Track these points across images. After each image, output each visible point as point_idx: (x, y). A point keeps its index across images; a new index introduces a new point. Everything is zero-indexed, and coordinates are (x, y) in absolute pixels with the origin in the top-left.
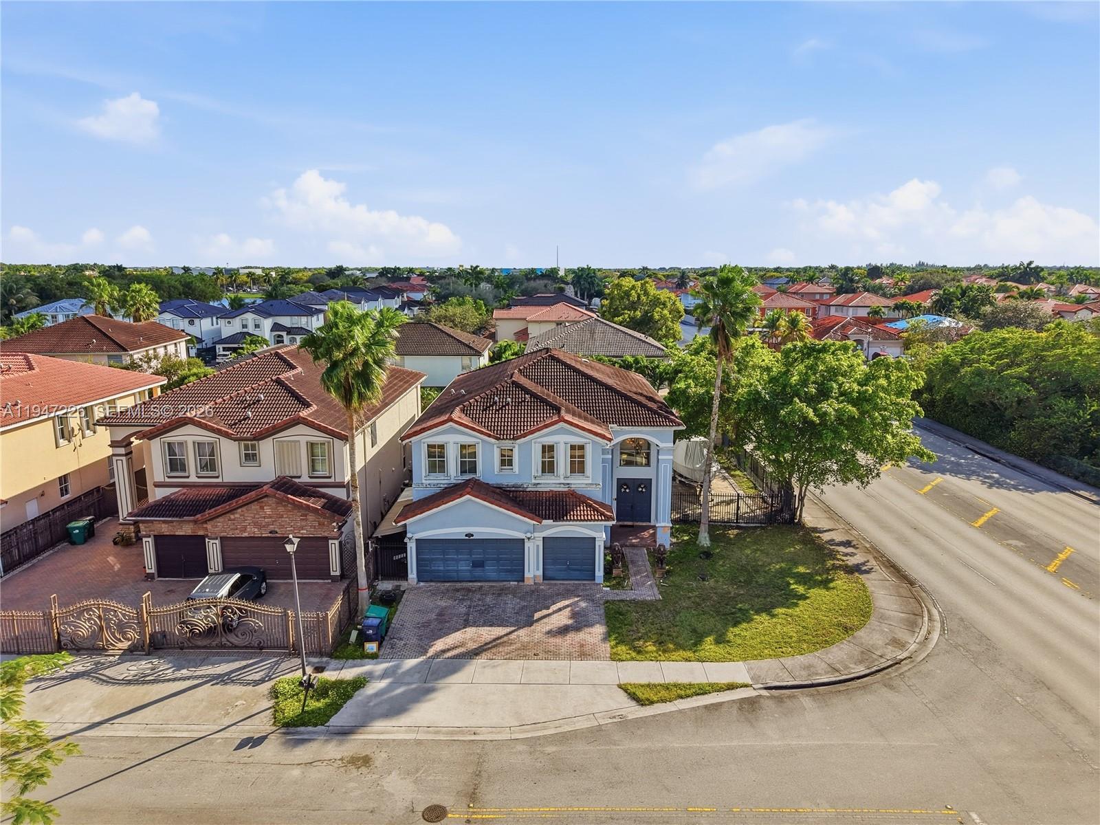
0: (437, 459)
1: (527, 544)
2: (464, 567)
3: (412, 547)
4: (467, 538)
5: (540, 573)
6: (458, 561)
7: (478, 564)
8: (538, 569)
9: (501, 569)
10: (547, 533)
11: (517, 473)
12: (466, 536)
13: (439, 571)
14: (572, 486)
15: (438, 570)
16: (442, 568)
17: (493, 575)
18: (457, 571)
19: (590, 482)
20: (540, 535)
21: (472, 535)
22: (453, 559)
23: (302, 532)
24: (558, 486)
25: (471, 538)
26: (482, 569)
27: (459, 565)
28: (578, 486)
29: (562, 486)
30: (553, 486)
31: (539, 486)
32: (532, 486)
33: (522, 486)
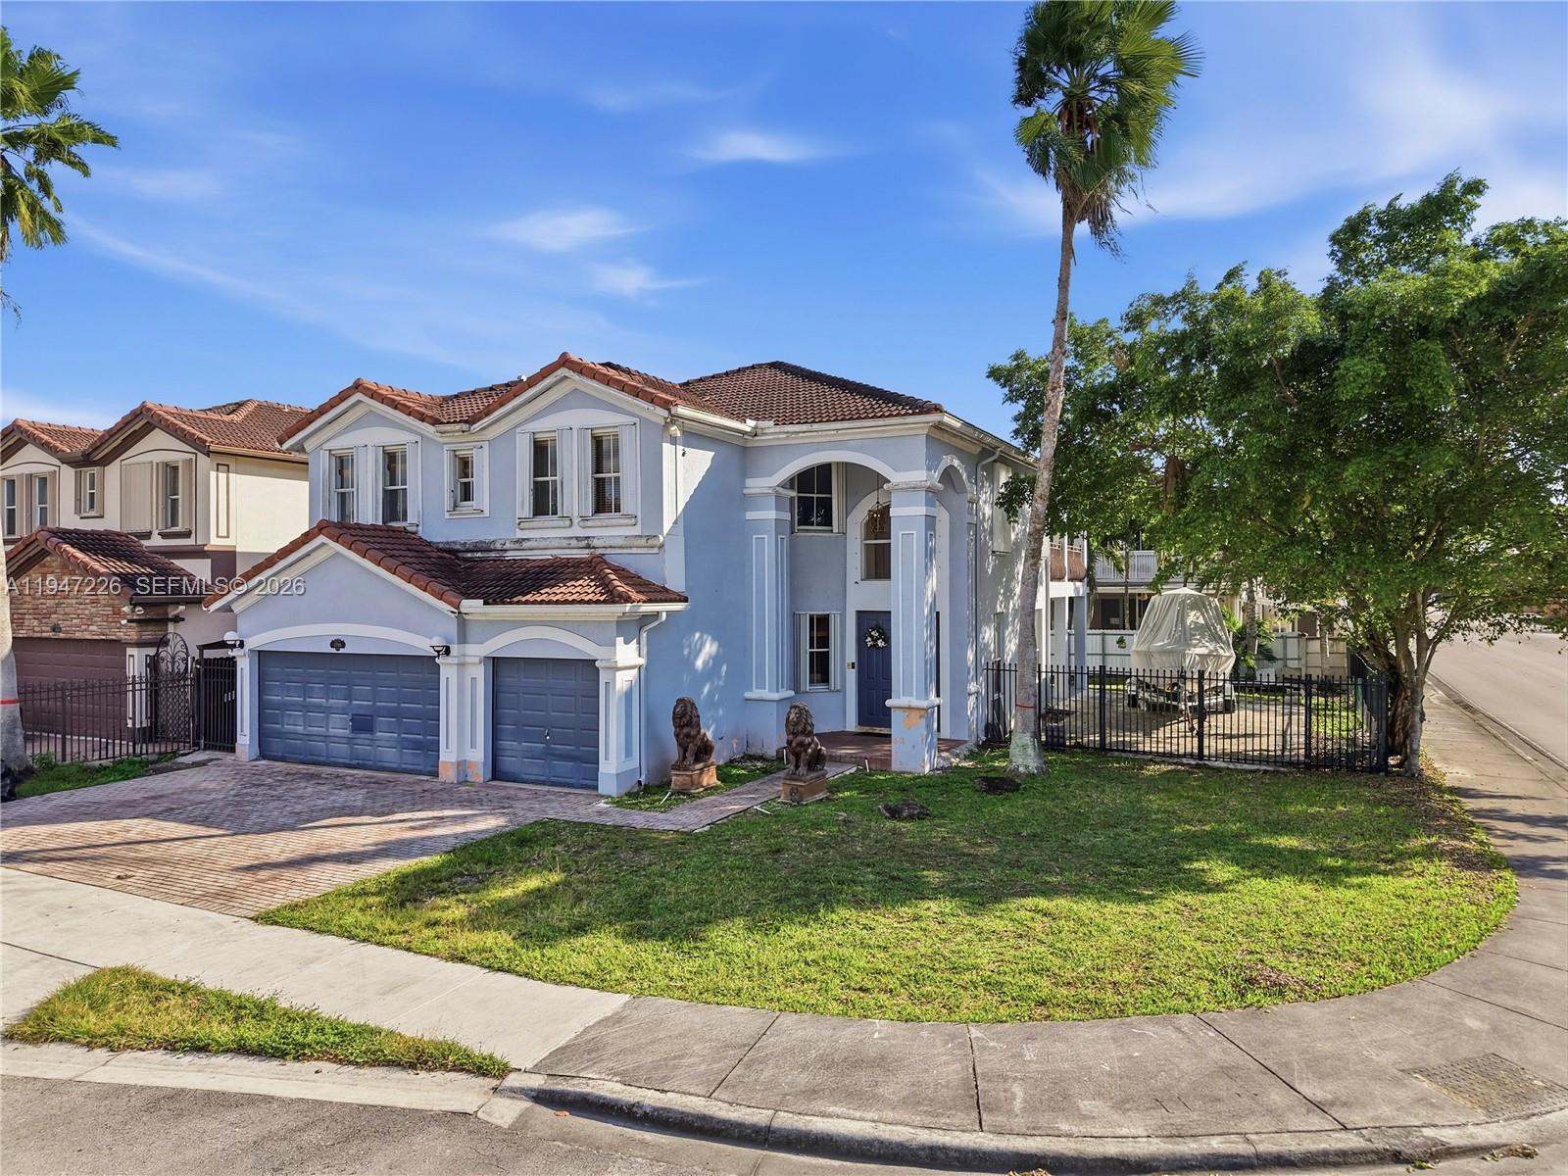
1: (448, 671)
2: (338, 727)
3: (245, 669)
4: (334, 651)
5: (481, 756)
6: (327, 711)
7: (362, 724)
8: (473, 745)
9: (406, 739)
10: (499, 644)
11: (487, 513)
12: (333, 644)
13: (295, 735)
14: (596, 543)
15: (294, 733)
16: (300, 729)
17: (390, 755)
18: (326, 737)
19: (637, 531)
20: (478, 651)
21: (343, 645)
22: (318, 708)
23: (91, 628)
24: (564, 543)
25: (342, 651)
26: (369, 736)
27: (331, 724)
28: (608, 543)
29: (574, 543)
30: (554, 543)
31: (526, 545)
32: (512, 546)
33: (492, 547)
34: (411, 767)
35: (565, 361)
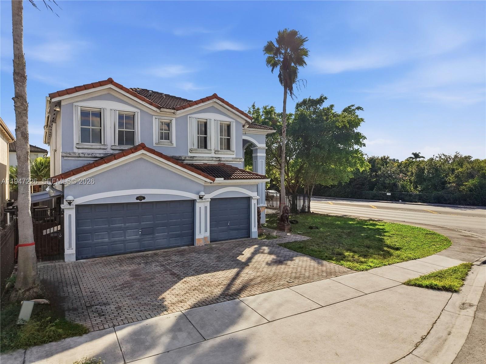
0: (91, 127)
1: (198, 205)
2: (132, 236)
4: (138, 201)
5: (208, 234)
6: (125, 229)
7: (149, 231)
8: (206, 231)
9: (171, 235)
10: (215, 194)
11: (175, 145)
12: (137, 198)
14: (223, 159)
15: (102, 243)
17: (162, 242)
18: (123, 242)
19: (234, 156)
20: (208, 197)
21: (144, 198)
22: (120, 229)
24: (211, 159)
25: (143, 201)
26: (152, 236)
27: (127, 235)
28: (227, 160)
29: (214, 159)
30: (207, 159)
31: (195, 159)
32: (189, 159)
33: (180, 159)
34: (175, 245)
35: (215, 96)
